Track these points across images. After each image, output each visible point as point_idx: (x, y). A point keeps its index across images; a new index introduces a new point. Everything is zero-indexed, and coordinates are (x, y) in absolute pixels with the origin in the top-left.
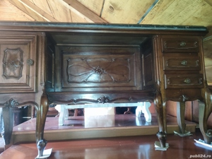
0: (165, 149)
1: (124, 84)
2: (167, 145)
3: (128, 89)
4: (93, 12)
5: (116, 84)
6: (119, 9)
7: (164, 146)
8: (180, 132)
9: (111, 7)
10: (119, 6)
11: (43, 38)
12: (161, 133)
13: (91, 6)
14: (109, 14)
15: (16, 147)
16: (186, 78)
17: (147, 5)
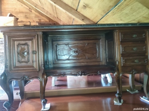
0: (121, 104)
1: (94, 60)
2: (122, 101)
3: (97, 64)
4: (71, 7)
5: (89, 61)
6: (90, 8)
7: (120, 102)
8: (131, 90)
9: (84, 6)
10: (90, 5)
11: (41, 35)
12: (118, 94)
13: (70, 4)
14: (82, 10)
15: (28, 101)
16: (136, 59)
17: (110, 6)
